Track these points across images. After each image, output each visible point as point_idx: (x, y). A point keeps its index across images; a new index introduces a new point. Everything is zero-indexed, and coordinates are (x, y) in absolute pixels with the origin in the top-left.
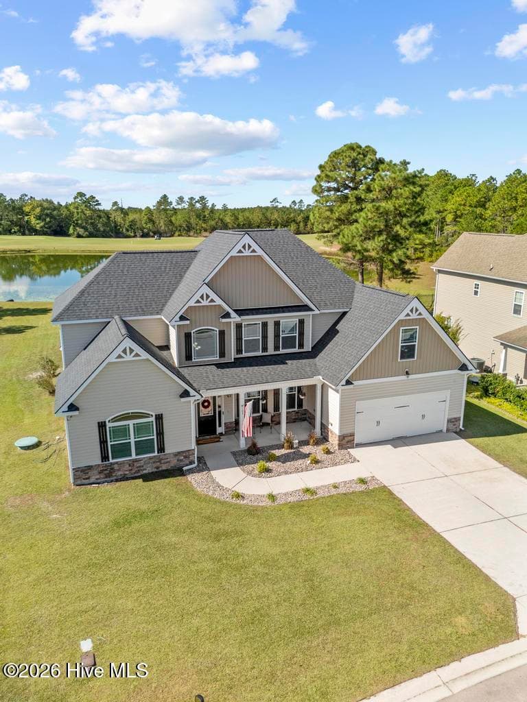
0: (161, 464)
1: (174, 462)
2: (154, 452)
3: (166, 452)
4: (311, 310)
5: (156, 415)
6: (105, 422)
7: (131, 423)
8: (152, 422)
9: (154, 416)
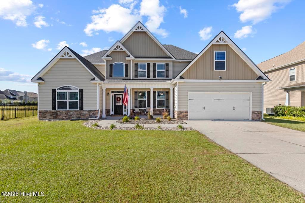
0: (81, 115)
2: (78, 109)
4: (172, 58)
5: (80, 89)
6: (56, 89)
7: (68, 92)
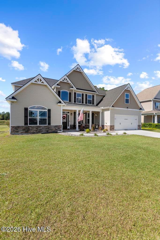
0: (49, 129)
1: (54, 129)
3: (51, 125)
5: (48, 109)
6: (28, 108)
7: (38, 110)
8: (47, 112)
9: (47, 109)
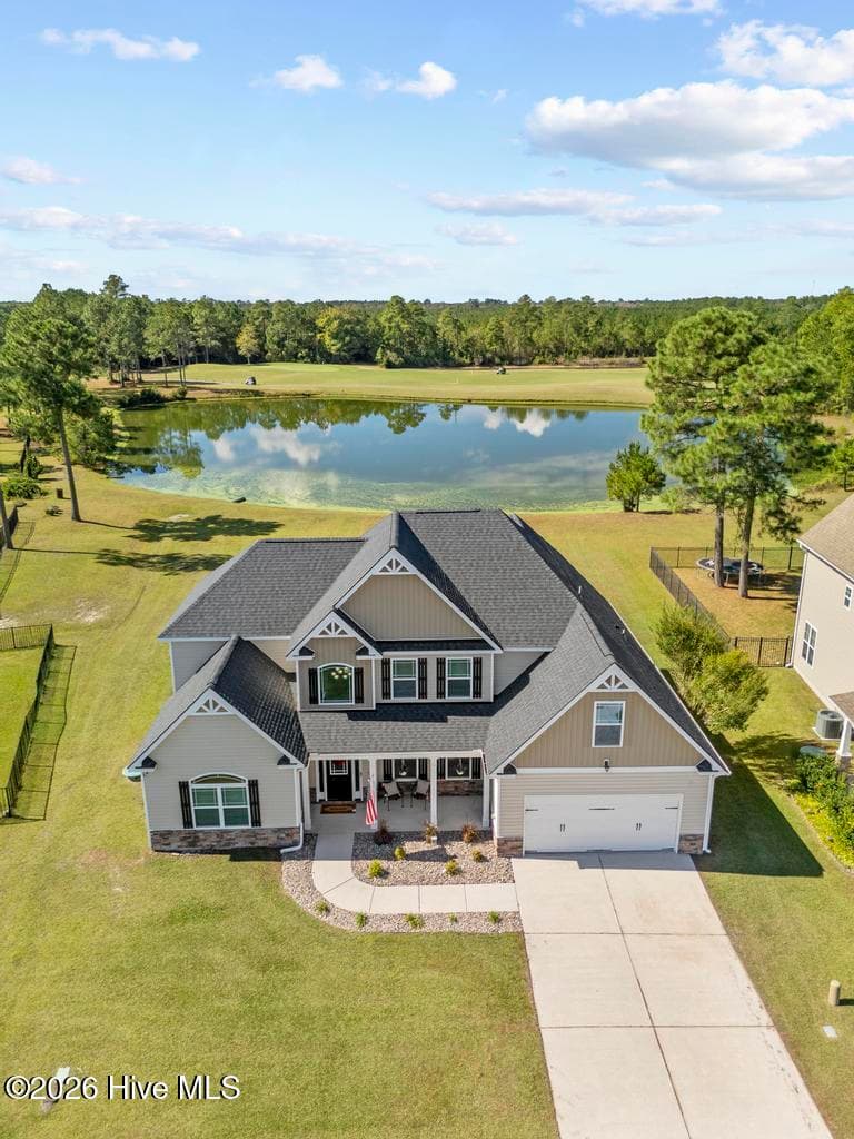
0: (257, 839)
1: (272, 840)
2: (248, 824)
3: (263, 826)
4: (490, 648)
5: (249, 781)
6: (187, 783)
7: (219, 787)
8: (245, 788)
9: (246, 782)
